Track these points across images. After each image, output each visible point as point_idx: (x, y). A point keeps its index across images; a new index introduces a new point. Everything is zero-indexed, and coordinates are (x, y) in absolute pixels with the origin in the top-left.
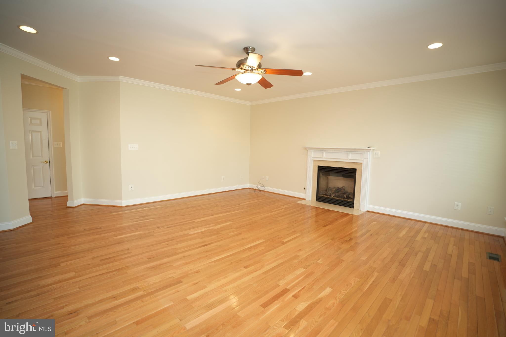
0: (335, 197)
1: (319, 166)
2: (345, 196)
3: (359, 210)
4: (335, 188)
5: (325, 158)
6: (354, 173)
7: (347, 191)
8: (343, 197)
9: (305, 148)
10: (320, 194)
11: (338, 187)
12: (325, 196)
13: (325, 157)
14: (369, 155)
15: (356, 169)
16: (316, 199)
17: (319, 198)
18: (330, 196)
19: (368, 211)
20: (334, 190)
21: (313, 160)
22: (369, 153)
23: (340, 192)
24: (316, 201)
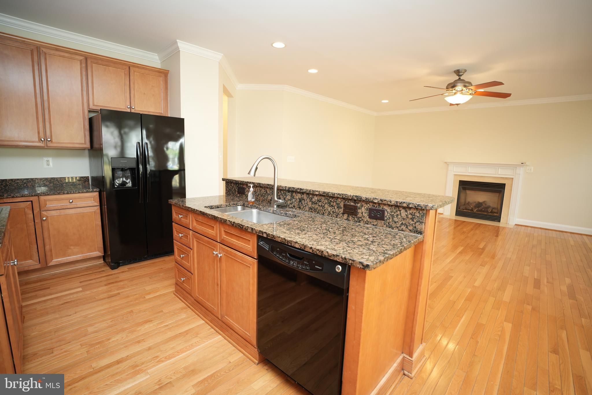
0: (477, 211)
1: (460, 181)
2: (489, 210)
3: (507, 223)
4: (476, 202)
5: (469, 173)
6: (502, 188)
7: (489, 206)
8: (487, 212)
9: (446, 163)
10: (460, 208)
11: (479, 202)
12: (465, 210)
13: (469, 171)
14: (521, 171)
15: (505, 184)
16: (456, 214)
17: (459, 213)
18: (472, 210)
19: (516, 225)
20: (474, 204)
21: (454, 175)
22: (521, 168)
23: (482, 207)
24: (456, 215)
